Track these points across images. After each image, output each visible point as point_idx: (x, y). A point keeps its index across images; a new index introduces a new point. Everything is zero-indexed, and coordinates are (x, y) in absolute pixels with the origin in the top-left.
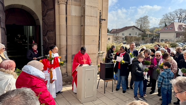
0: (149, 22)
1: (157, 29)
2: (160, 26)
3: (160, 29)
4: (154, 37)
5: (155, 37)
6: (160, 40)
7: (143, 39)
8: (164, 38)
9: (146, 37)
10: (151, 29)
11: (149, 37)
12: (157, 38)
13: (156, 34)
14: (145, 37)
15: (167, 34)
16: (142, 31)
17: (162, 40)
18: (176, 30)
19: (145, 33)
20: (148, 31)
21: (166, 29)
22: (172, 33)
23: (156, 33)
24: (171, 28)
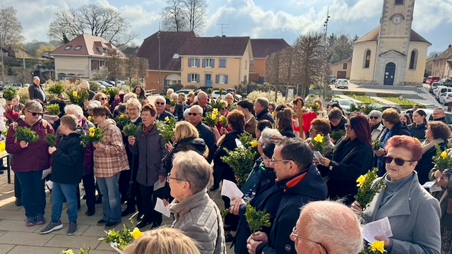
0: (20, 26)
1: (44, 48)
2: (53, 39)
3: (53, 48)
4: (39, 67)
5: (44, 68)
6: (56, 76)
7: (10, 73)
8: (65, 70)
9: (16, 65)
10: (28, 45)
11: (27, 67)
12: (47, 70)
13: (43, 61)
14: (14, 68)
15: (71, 60)
16: (4, 51)
17: (62, 76)
18: (91, 52)
19: (14, 56)
20: (20, 51)
21: (68, 48)
22: (83, 60)
23: (43, 57)
24: (78, 48)
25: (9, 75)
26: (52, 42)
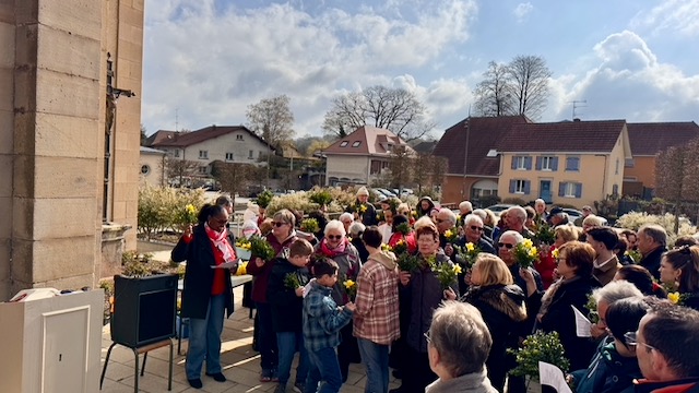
0: (291, 118)
1: (317, 144)
2: (327, 132)
3: (327, 144)
4: (308, 169)
5: (313, 169)
6: (327, 180)
7: (275, 176)
8: (338, 173)
9: (283, 167)
10: (299, 141)
11: (294, 168)
12: (317, 173)
13: (314, 161)
14: (280, 169)
15: (348, 160)
16: (272, 148)
17: (333, 181)
18: (372, 150)
19: (282, 155)
20: (289, 148)
21: (344, 144)
22: (360, 160)
23: (314, 156)
24: (356, 144)
25: (274, 178)
26: (327, 137)
